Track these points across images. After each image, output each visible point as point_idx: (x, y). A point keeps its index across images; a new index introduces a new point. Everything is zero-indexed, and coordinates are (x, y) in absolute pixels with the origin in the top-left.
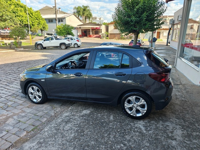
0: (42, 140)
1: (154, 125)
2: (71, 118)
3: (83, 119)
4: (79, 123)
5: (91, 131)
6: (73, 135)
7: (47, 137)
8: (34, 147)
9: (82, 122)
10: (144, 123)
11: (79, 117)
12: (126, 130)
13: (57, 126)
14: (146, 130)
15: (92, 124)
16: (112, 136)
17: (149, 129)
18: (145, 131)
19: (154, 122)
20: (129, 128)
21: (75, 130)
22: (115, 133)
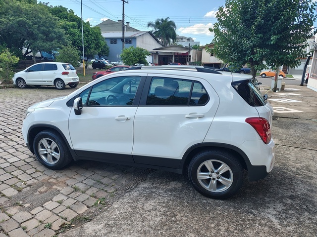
0: (111, 222)
1: (294, 218)
2: (153, 192)
3: (171, 195)
4: (166, 201)
5: (188, 216)
6: (158, 219)
7: (119, 218)
8: (100, 230)
9: (170, 200)
10: (275, 213)
11: (165, 191)
12: (246, 221)
13: (132, 201)
14: (280, 224)
15: (187, 206)
16: (223, 229)
17: (285, 223)
18: (279, 227)
19: (293, 212)
20: (251, 218)
21: (161, 211)
22: (228, 223)
